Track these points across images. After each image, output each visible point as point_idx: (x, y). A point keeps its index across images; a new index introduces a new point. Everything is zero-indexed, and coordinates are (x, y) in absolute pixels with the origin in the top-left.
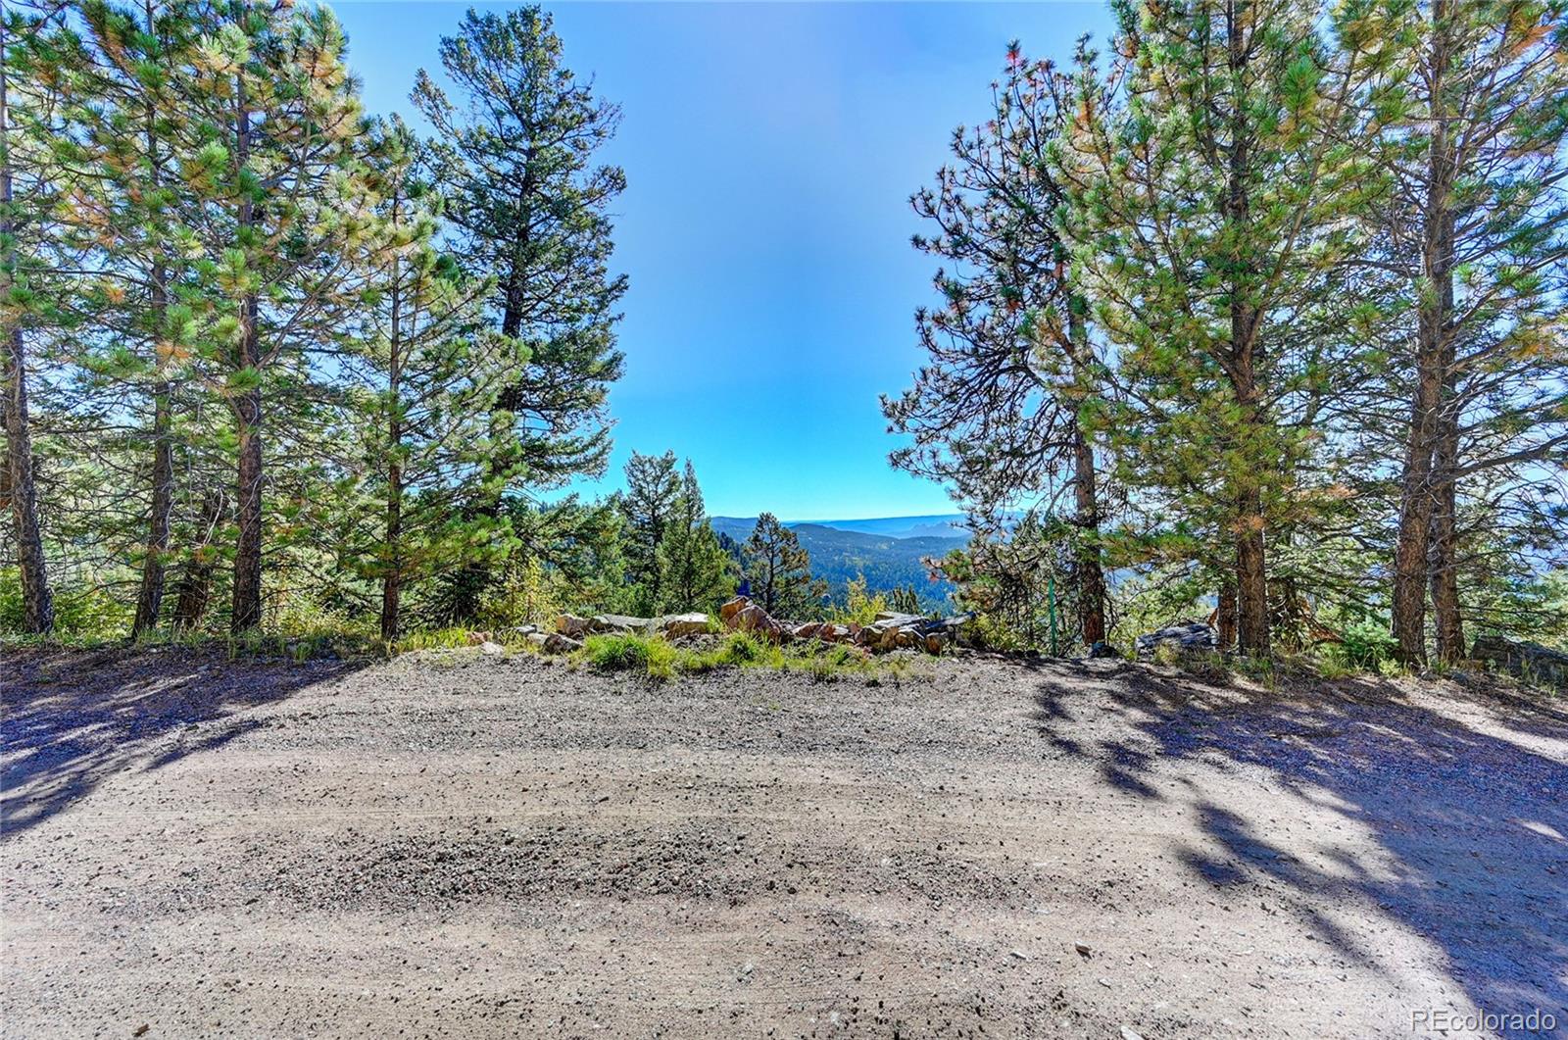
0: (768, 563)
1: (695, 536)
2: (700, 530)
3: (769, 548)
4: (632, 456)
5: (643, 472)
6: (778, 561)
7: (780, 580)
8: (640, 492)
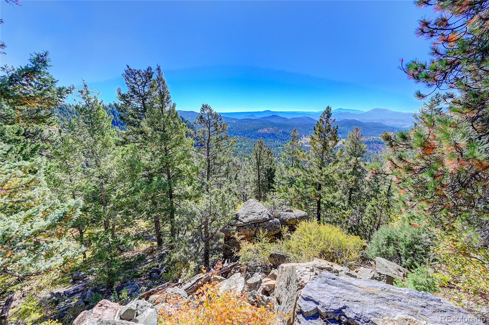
0: (207, 129)
1: (166, 115)
2: (170, 111)
3: (208, 122)
4: (126, 68)
5: (135, 79)
6: (212, 129)
7: (214, 138)
8: (133, 90)
